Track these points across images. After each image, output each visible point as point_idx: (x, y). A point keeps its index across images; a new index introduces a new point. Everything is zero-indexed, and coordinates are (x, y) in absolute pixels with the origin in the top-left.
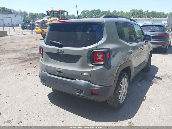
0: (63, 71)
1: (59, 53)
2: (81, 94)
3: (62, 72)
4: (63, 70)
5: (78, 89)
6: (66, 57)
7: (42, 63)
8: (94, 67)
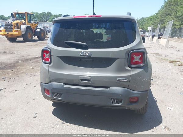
0: (91, 79)
1: (83, 56)
2: (120, 104)
3: (89, 80)
4: (90, 77)
5: (115, 99)
6: (93, 61)
7: (50, 71)
8: (132, 70)
